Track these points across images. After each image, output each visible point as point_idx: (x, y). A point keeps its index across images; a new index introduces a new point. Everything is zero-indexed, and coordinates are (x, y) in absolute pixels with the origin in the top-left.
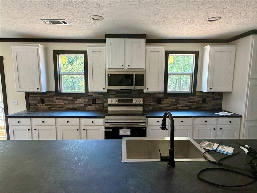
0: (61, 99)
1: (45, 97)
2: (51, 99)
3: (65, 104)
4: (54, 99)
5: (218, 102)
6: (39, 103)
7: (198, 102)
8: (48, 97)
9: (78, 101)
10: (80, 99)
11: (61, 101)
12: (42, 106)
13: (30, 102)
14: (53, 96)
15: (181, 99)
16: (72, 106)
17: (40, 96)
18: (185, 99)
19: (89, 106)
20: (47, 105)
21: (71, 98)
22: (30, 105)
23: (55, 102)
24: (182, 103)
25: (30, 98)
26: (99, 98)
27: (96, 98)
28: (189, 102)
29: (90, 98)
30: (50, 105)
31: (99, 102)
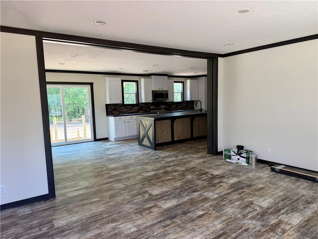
0: (125, 107)
1: (117, 107)
2: (120, 108)
3: (128, 110)
4: (122, 108)
5: (192, 105)
6: (113, 111)
7: (185, 106)
8: (119, 107)
9: (134, 108)
10: (135, 107)
11: (125, 109)
12: (115, 113)
13: (109, 110)
14: (121, 106)
15: (179, 105)
16: (131, 111)
17: (114, 106)
18: (180, 105)
19: (140, 111)
20: (118, 112)
21: (131, 107)
22: (109, 112)
23: (122, 110)
24: (179, 107)
25: (108, 108)
26: (144, 106)
27: (143, 106)
28: (182, 106)
29: (140, 107)
30: (119, 111)
31: (144, 108)
